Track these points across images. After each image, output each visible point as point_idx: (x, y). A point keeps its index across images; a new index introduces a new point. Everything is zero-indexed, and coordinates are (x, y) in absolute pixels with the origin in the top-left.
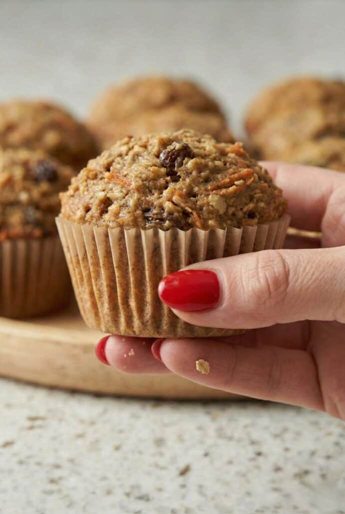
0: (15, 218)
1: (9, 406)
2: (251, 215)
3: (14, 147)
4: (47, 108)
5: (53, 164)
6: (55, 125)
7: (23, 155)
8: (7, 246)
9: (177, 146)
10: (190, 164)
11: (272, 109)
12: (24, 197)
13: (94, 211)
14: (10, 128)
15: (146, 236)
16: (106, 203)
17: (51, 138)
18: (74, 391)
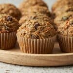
0: (3, 28)
1: (2, 68)
2: (50, 36)
3: (3, 13)
4: (10, 5)
5: (11, 17)
6: (12, 9)
7: (5, 15)
8: (2, 34)
9: (37, 24)
10: (39, 27)
11: (58, 5)
12: (5, 24)
13: (23, 35)
14: (2, 9)
15: (31, 40)
16: (25, 34)
17: (11, 12)
18: (16, 65)
